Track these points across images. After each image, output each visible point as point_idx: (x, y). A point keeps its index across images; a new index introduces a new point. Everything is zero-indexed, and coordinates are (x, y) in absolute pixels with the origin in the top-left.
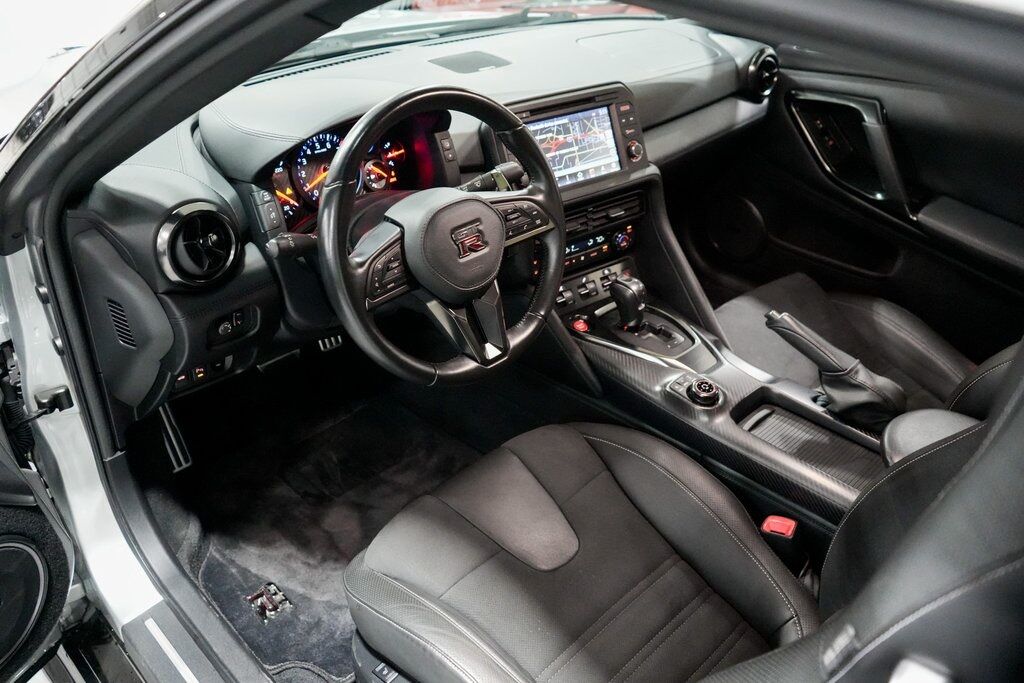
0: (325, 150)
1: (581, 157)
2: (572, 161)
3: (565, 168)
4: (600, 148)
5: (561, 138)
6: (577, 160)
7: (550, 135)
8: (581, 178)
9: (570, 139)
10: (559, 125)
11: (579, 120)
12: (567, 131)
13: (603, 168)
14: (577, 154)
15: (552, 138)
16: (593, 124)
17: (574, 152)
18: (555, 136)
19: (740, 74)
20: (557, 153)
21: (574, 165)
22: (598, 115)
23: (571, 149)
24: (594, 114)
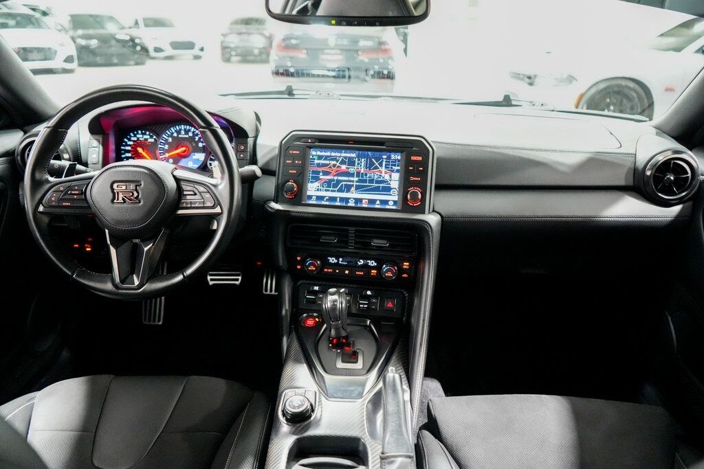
0: (187, 136)
1: (358, 188)
2: (348, 188)
3: (339, 191)
4: (381, 185)
5: (344, 167)
6: (353, 189)
7: (334, 162)
8: (351, 204)
9: (352, 170)
10: (345, 158)
11: (367, 157)
12: (351, 162)
13: (378, 202)
14: (355, 184)
15: (334, 165)
16: (381, 165)
17: (353, 181)
18: (338, 164)
19: (637, 173)
20: (336, 178)
21: (348, 191)
22: (389, 158)
23: (351, 179)
24: (385, 157)
